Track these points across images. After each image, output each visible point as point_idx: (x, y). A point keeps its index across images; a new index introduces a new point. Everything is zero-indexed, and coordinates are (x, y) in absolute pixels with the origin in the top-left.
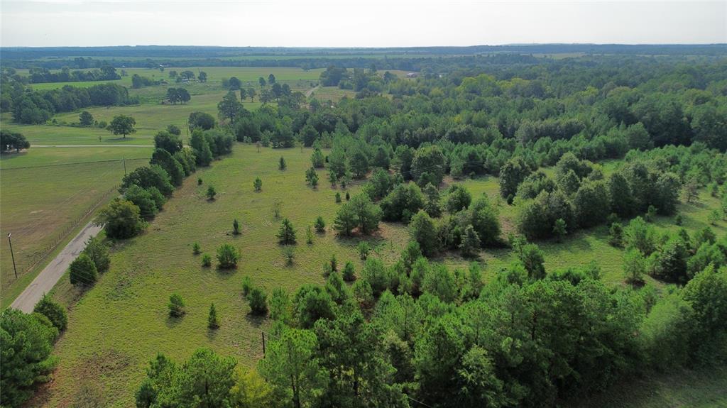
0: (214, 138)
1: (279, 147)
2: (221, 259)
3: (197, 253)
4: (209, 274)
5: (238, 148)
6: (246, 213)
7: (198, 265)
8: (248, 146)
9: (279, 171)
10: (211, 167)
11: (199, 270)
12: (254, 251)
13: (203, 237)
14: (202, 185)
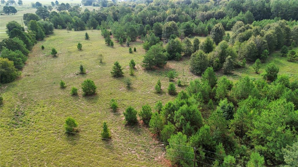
1: (78, 30)
2: (85, 90)
3: (63, 87)
5: (56, 31)
6: (81, 62)
7: (68, 95)
8: (60, 30)
9: (86, 40)
10: (45, 41)
11: (71, 98)
12: (101, 83)
13: (62, 77)
14: (45, 50)
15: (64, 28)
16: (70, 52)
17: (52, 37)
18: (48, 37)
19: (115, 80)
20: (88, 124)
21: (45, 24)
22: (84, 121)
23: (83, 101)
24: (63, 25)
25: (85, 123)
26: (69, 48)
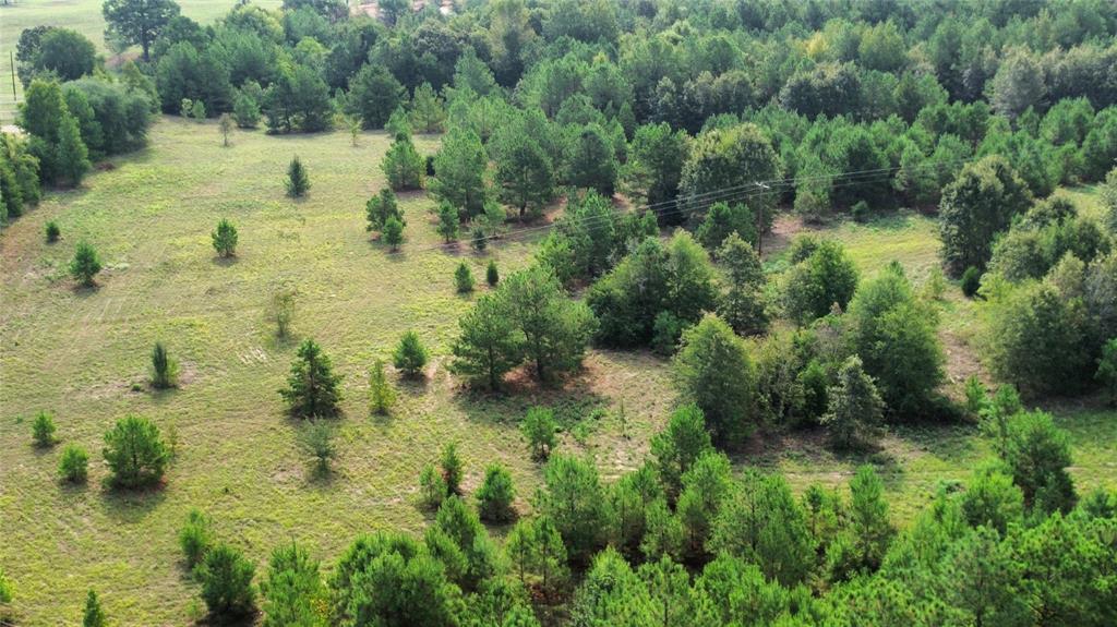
0: (93, 105)
1: (289, 132)
2: (118, 462)
3: (44, 443)
4: (81, 506)
5: (165, 134)
6: (191, 326)
7: (48, 478)
8: (194, 127)
9: (290, 200)
10: (87, 189)
11: (53, 495)
12: (217, 438)
13: (63, 397)
14: (57, 246)
15: (218, 110)
16: (169, 268)
17: (129, 171)
18: (110, 168)
19: (288, 428)
20: (62, 602)
21: (106, 99)
22: (53, 589)
23: (91, 511)
24: (216, 94)
25: (51, 597)
26: (178, 242)
